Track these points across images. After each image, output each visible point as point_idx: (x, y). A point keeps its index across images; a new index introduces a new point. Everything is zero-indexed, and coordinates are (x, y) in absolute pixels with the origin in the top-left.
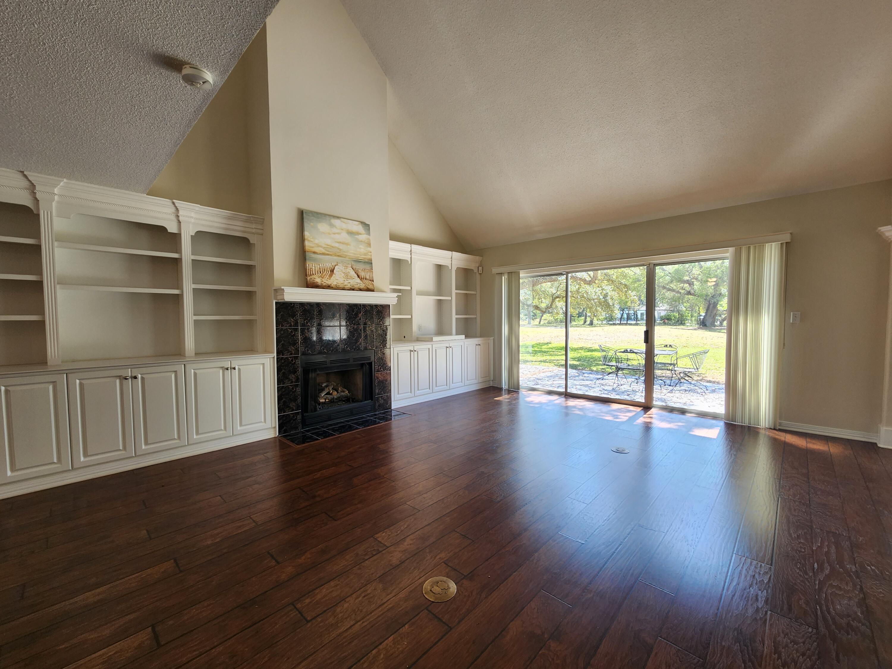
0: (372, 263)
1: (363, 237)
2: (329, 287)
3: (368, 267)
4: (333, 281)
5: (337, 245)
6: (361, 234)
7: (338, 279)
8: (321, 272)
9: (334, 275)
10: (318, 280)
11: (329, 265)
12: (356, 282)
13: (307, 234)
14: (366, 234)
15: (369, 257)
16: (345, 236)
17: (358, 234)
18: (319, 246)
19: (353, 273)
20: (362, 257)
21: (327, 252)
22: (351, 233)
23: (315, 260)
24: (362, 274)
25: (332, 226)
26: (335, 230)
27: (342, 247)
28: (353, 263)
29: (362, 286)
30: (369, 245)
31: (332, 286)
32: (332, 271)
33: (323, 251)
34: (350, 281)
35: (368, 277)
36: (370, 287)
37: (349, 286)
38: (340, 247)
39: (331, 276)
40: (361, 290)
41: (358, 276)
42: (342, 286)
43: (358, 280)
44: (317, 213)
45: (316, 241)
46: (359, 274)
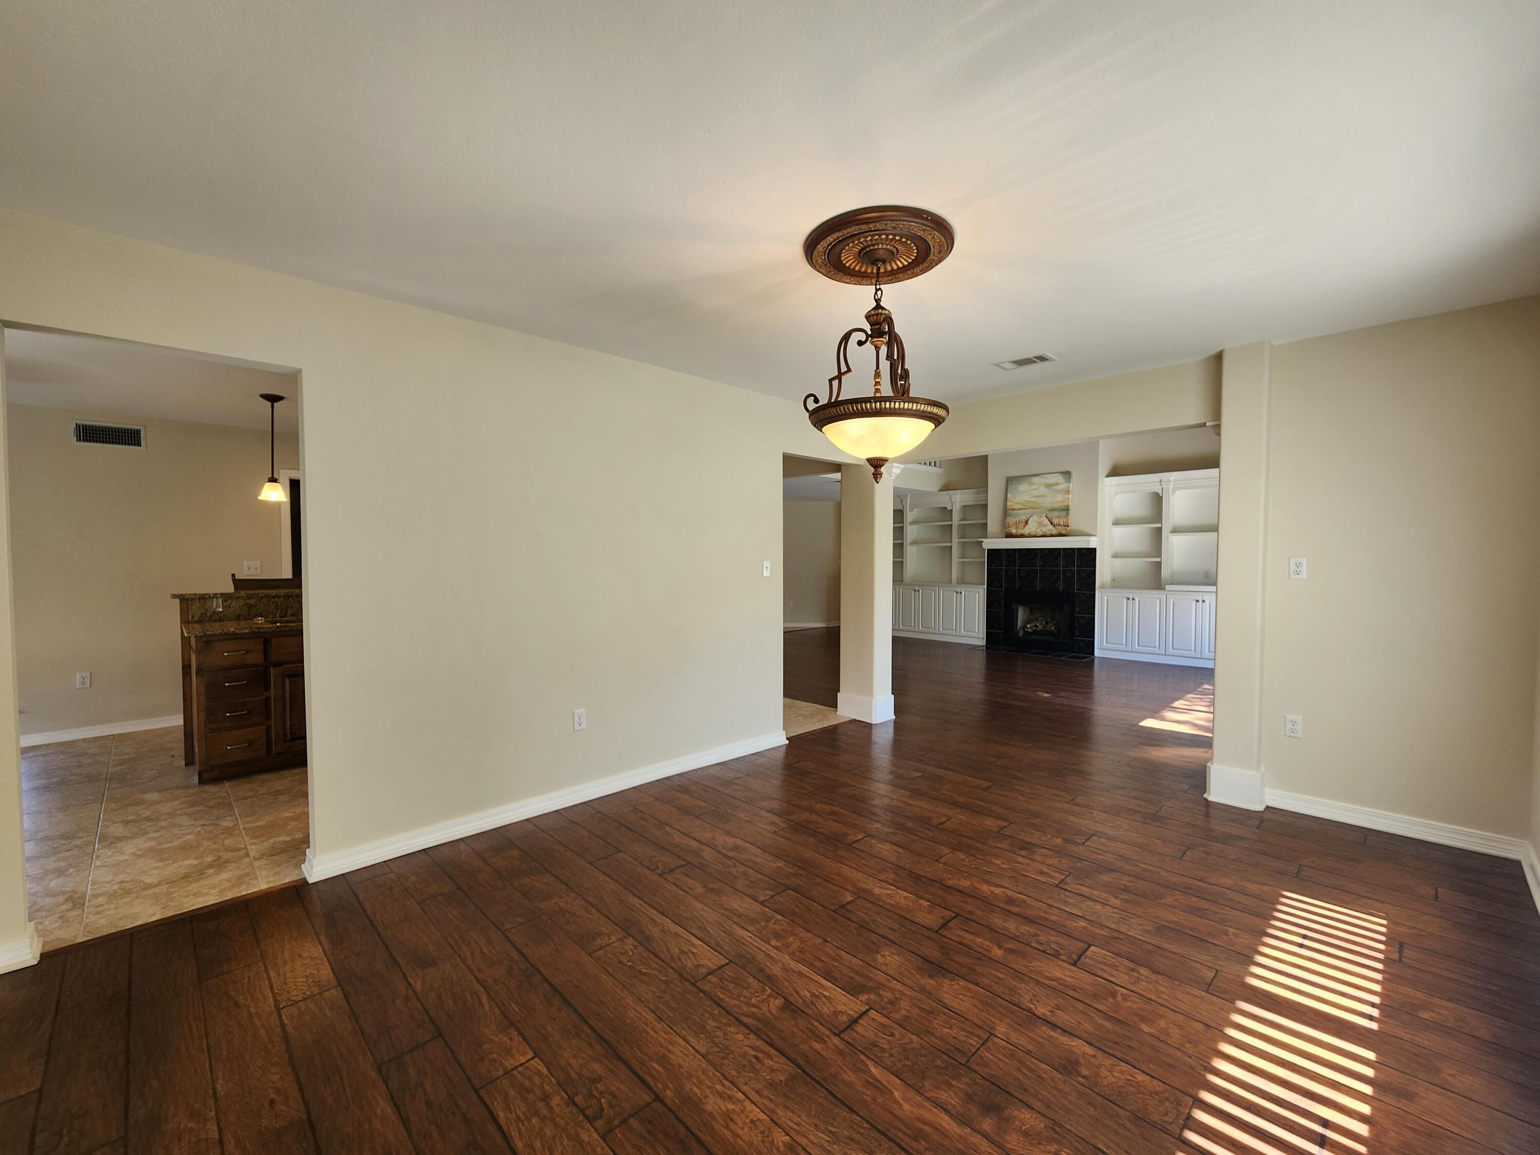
0: (1068, 509)
1: (1063, 486)
2: (1022, 536)
3: (1063, 513)
4: (1026, 531)
5: (1034, 499)
6: (1059, 484)
7: (1031, 528)
8: (1017, 524)
9: (1028, 525)
10: (1014, 531)
11: (1024, 518)
12: (1049, 529)
13: (1009, 496)
14: (1065, 483)
15: (1065, 504)
16: (1043, 490)
17: (1056, 484)
18: (1017, 503)
19: (1046, 521)
20: (1057, 505)
21: (1023, 507)
22: (1048, 486)
23: (1012, 515)
24: (1056, 521)
25: (1031, 484)
26: (1033, 487)
27: (1038, 500)
28: (1048, 512)
29: (1055, 532)
30: (1068, 492)
31: (1025, 534)
32: (1027, 522)
33: (1021, 506)
34: (1042, 528)
35: (1061, 523)
36: (1064, 532)
37: (1041, 533)
38: (1037, 501)
39: (1025, 526)
40: (1052, 536)
41: (1052, 524)
42: (1033, 534)
43: (1051, 527)
44: (1019, 477)
45: (1016, 500)
46: (1053, 521)
